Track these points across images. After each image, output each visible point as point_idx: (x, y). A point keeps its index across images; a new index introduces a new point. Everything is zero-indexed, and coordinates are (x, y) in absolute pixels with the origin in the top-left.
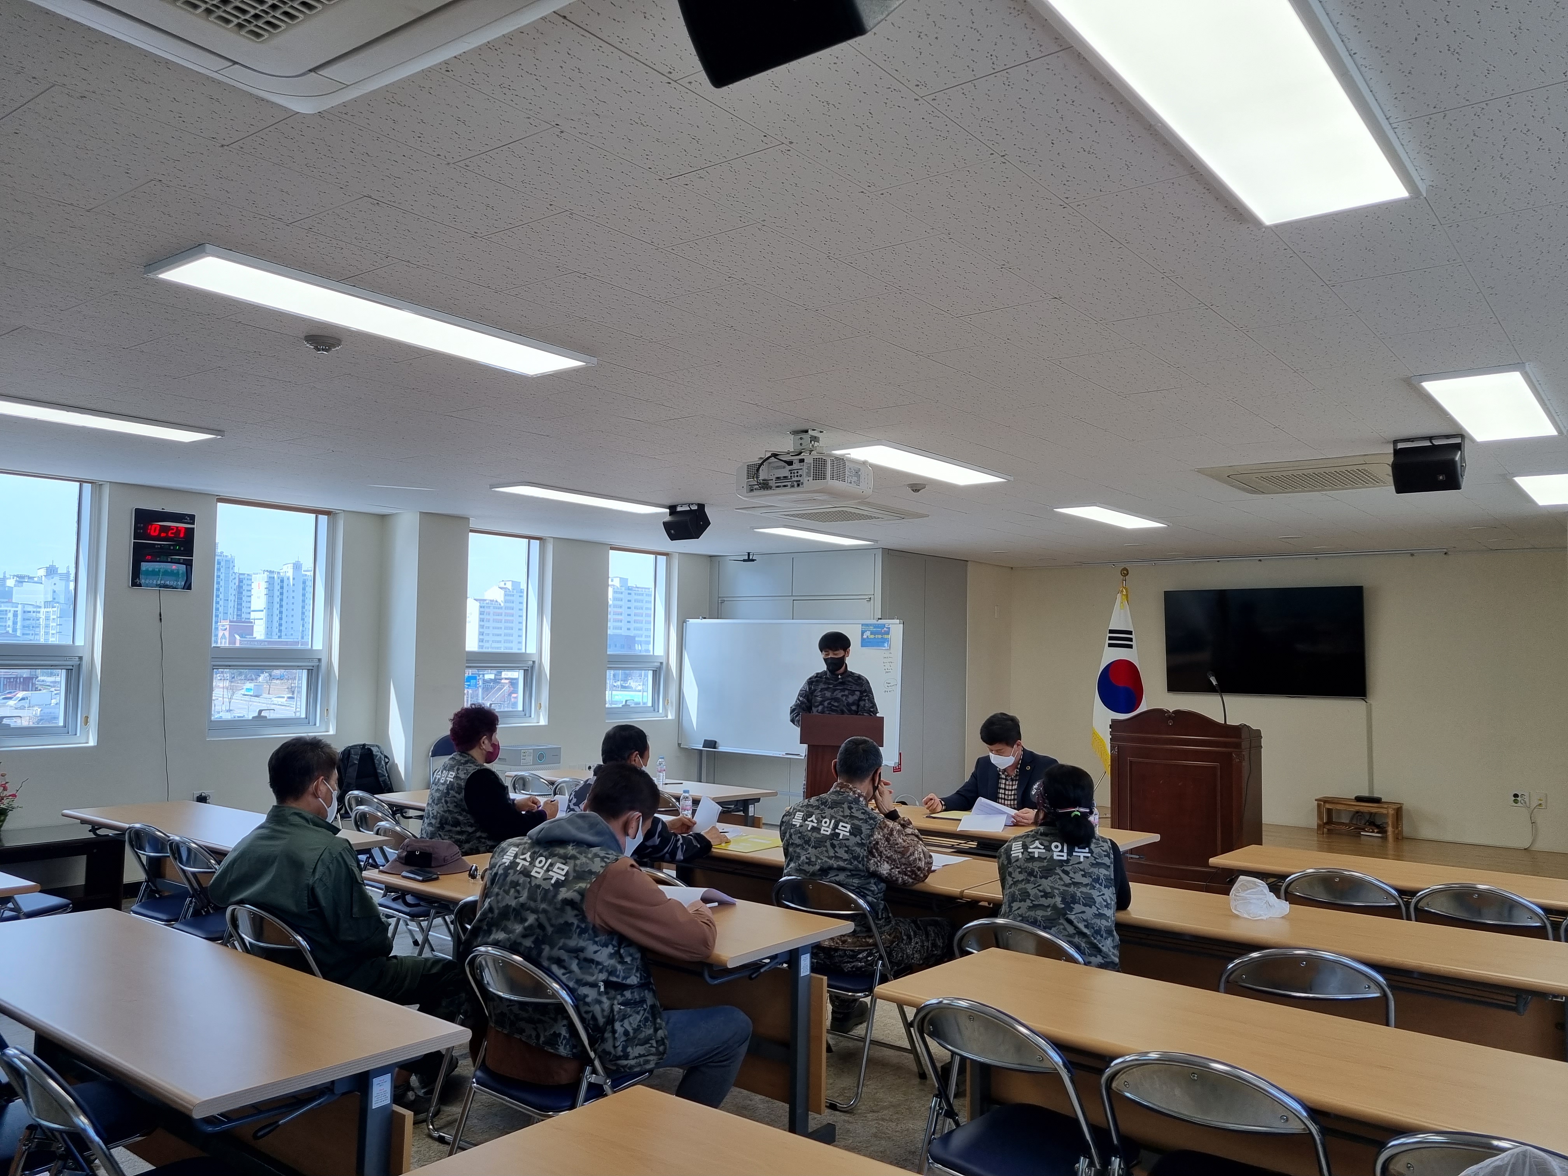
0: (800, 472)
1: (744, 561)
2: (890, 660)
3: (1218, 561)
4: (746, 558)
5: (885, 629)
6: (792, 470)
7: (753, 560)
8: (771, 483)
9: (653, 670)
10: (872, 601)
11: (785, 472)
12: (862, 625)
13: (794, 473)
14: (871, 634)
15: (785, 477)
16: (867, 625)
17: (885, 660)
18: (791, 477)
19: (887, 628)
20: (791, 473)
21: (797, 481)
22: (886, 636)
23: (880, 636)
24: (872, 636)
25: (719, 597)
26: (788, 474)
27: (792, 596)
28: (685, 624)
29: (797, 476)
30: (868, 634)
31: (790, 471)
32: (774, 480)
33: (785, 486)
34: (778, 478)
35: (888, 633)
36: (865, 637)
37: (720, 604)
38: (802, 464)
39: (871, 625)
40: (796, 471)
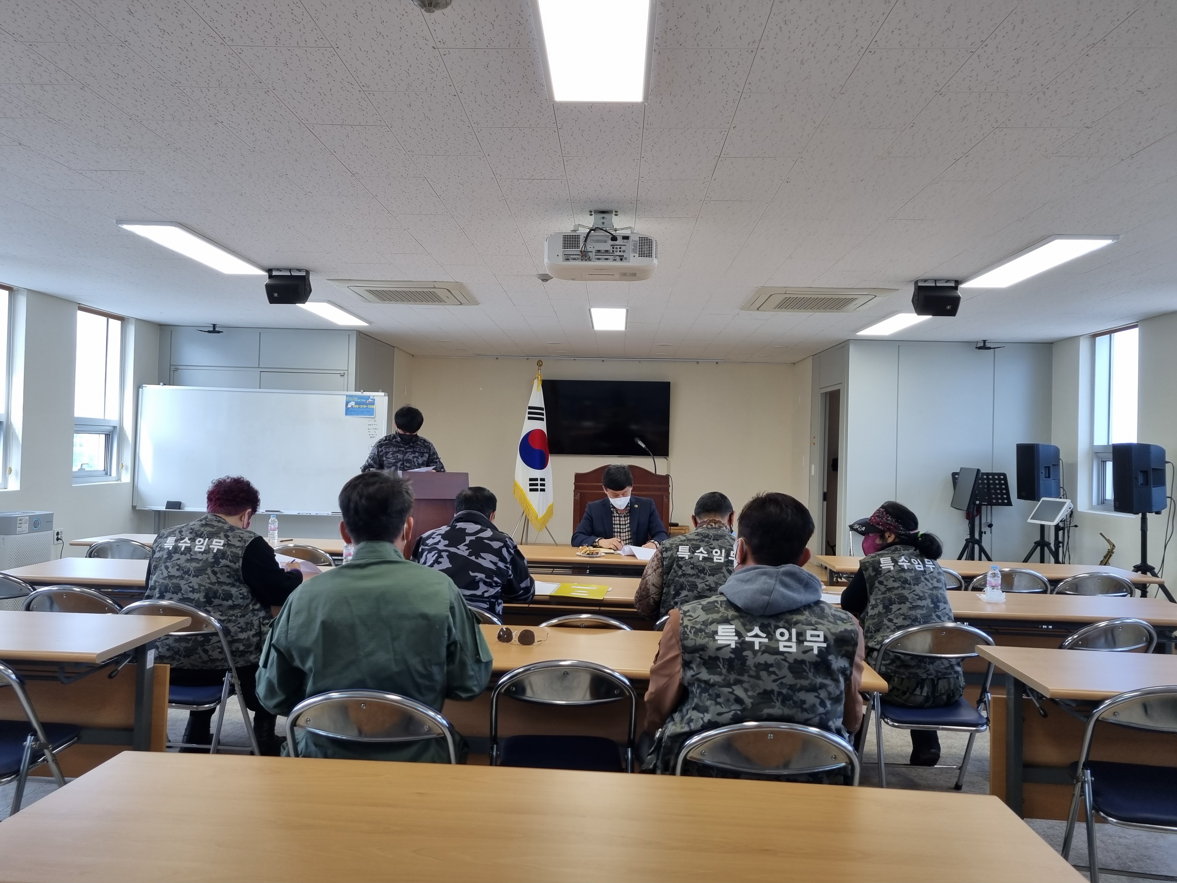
0: (623, 248)
1: (209, 332)
2: (374, 427)
3: (575, 360)
4: (212, 329)
5: (370, 400)
6: (614, 245)
7: (219, 332)
8: (592, 255)
9: (106, 434)
10: (346, 376)
11: (607, 246)
12: (347, 396)
13: (617, 248)
14: (356, 404)
15: (607, 251)
16: (351, 396)
17: (370, 427)
18: (613, 251)
19: (372, 399)
20: (613, 248)
21: (619, 256)
22: (370, 406)
23: (365, 406)
24: (357, 406)
25: (171, 365)
26: (610, 248)
27: (259, 367)
28: (141, 389)
29: (620, 251)
30: (352, 404)
31: (611, 245)
32: (594, 252)
33: (607, 259)
34: (599, 251)
35: (373, 404)
36: (349, 406)
37: (172, 372)
38: (625, 241)
39: (356, 396)
40: (618, 247)
